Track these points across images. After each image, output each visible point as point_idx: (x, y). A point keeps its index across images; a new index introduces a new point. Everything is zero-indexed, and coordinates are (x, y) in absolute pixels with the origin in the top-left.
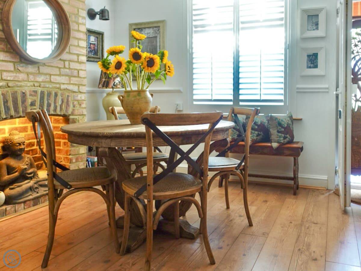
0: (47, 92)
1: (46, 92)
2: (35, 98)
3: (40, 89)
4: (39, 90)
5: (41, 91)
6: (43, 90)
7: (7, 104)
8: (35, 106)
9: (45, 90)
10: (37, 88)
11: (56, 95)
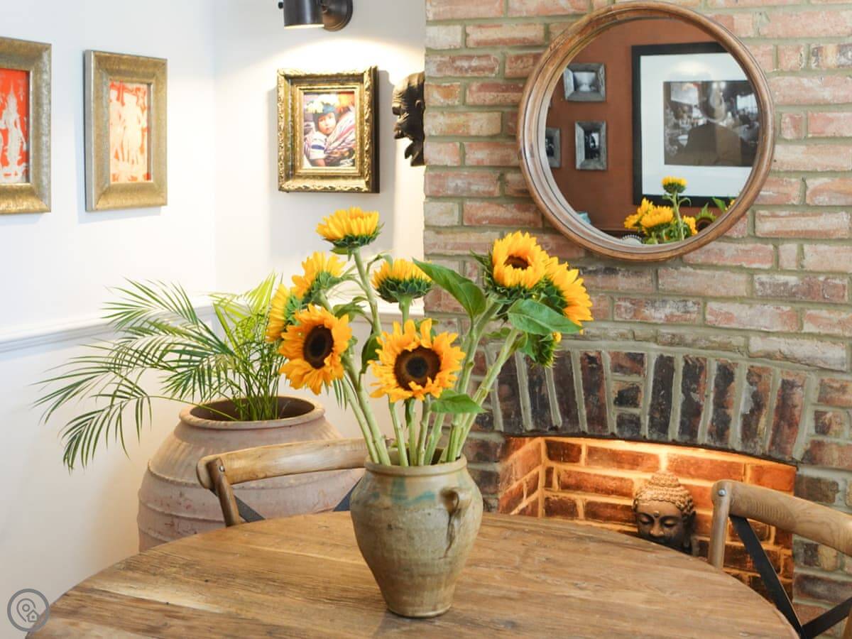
0: (686, 362)
1: (682, 364)
2: (634, 379)
3: (656, 350)
4: (652, 353)
5: (661, 357)
6: (668, 351)
7: (540, 390)
8: (636, 405)
9: (679, 356)
10: (645, 344)
11: (726, 375)
